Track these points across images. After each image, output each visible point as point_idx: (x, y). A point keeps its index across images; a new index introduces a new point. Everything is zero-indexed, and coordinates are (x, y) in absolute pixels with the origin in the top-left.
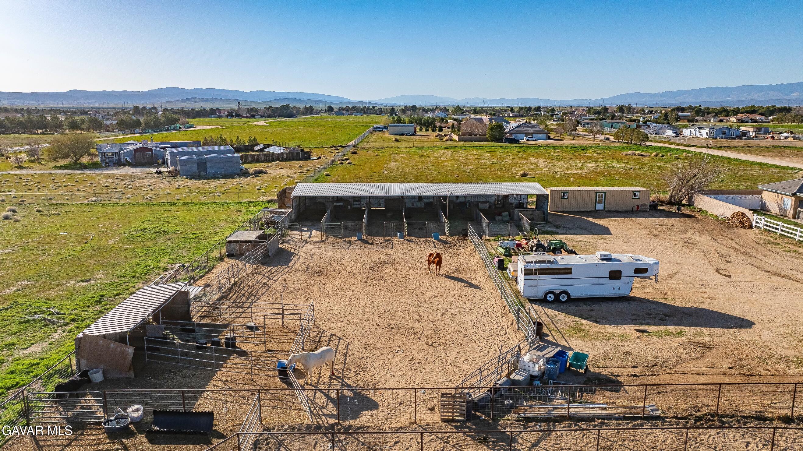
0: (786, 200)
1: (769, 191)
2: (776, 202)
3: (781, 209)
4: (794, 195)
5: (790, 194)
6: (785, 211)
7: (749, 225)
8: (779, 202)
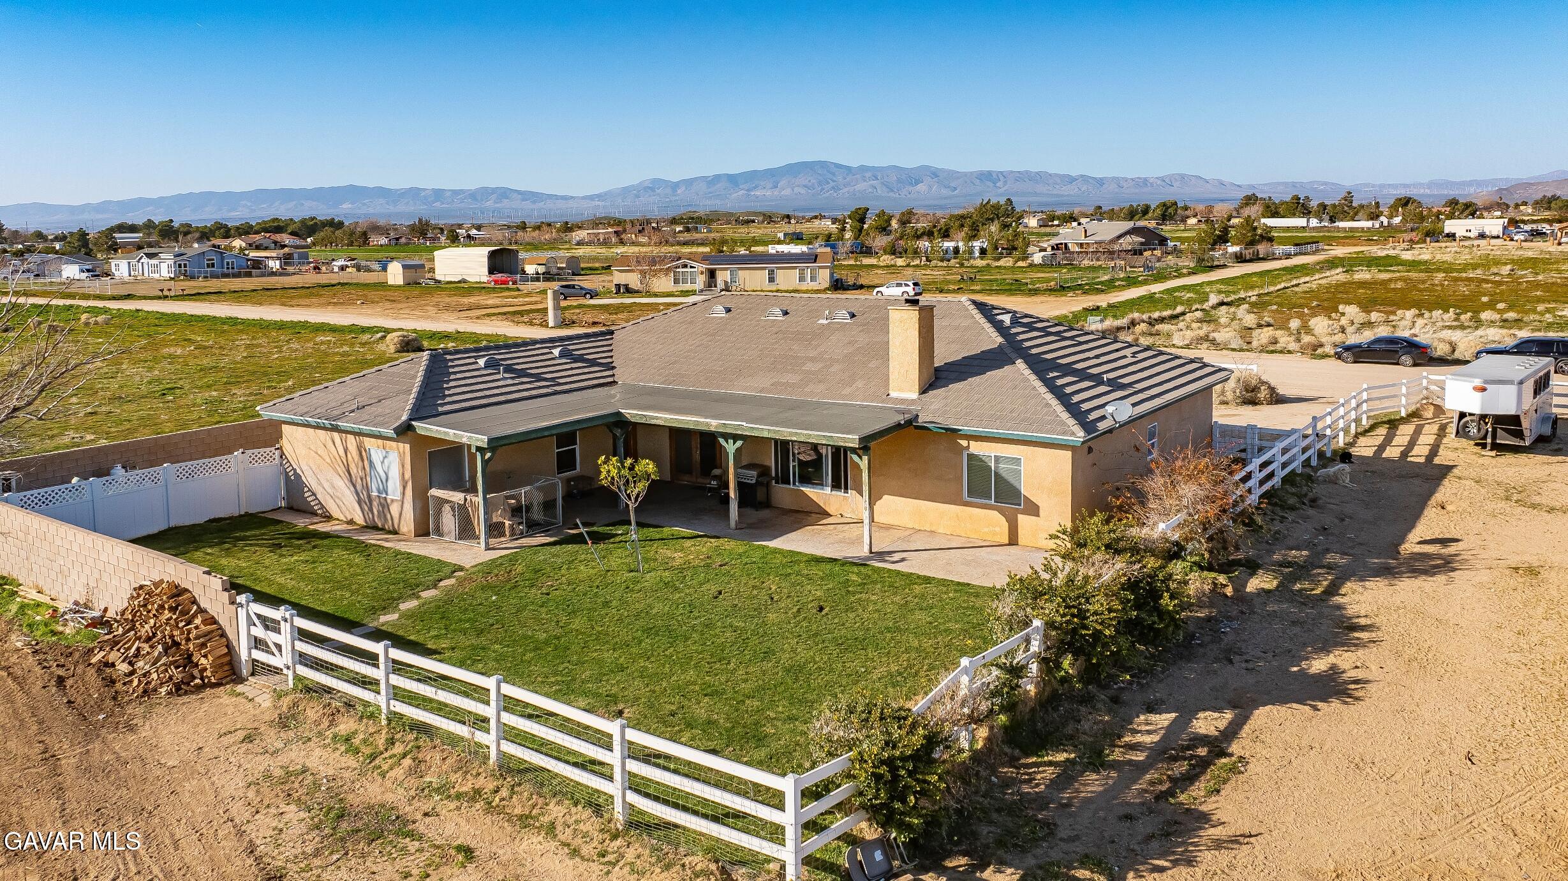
0: (377, 456)
1: (307, 425)
2: (341, 470)
3: (364, 500)
4: (405, 431)
5: (390, 433)
6: (385, 505)
7: (216, 667)
8: (353, 471)
